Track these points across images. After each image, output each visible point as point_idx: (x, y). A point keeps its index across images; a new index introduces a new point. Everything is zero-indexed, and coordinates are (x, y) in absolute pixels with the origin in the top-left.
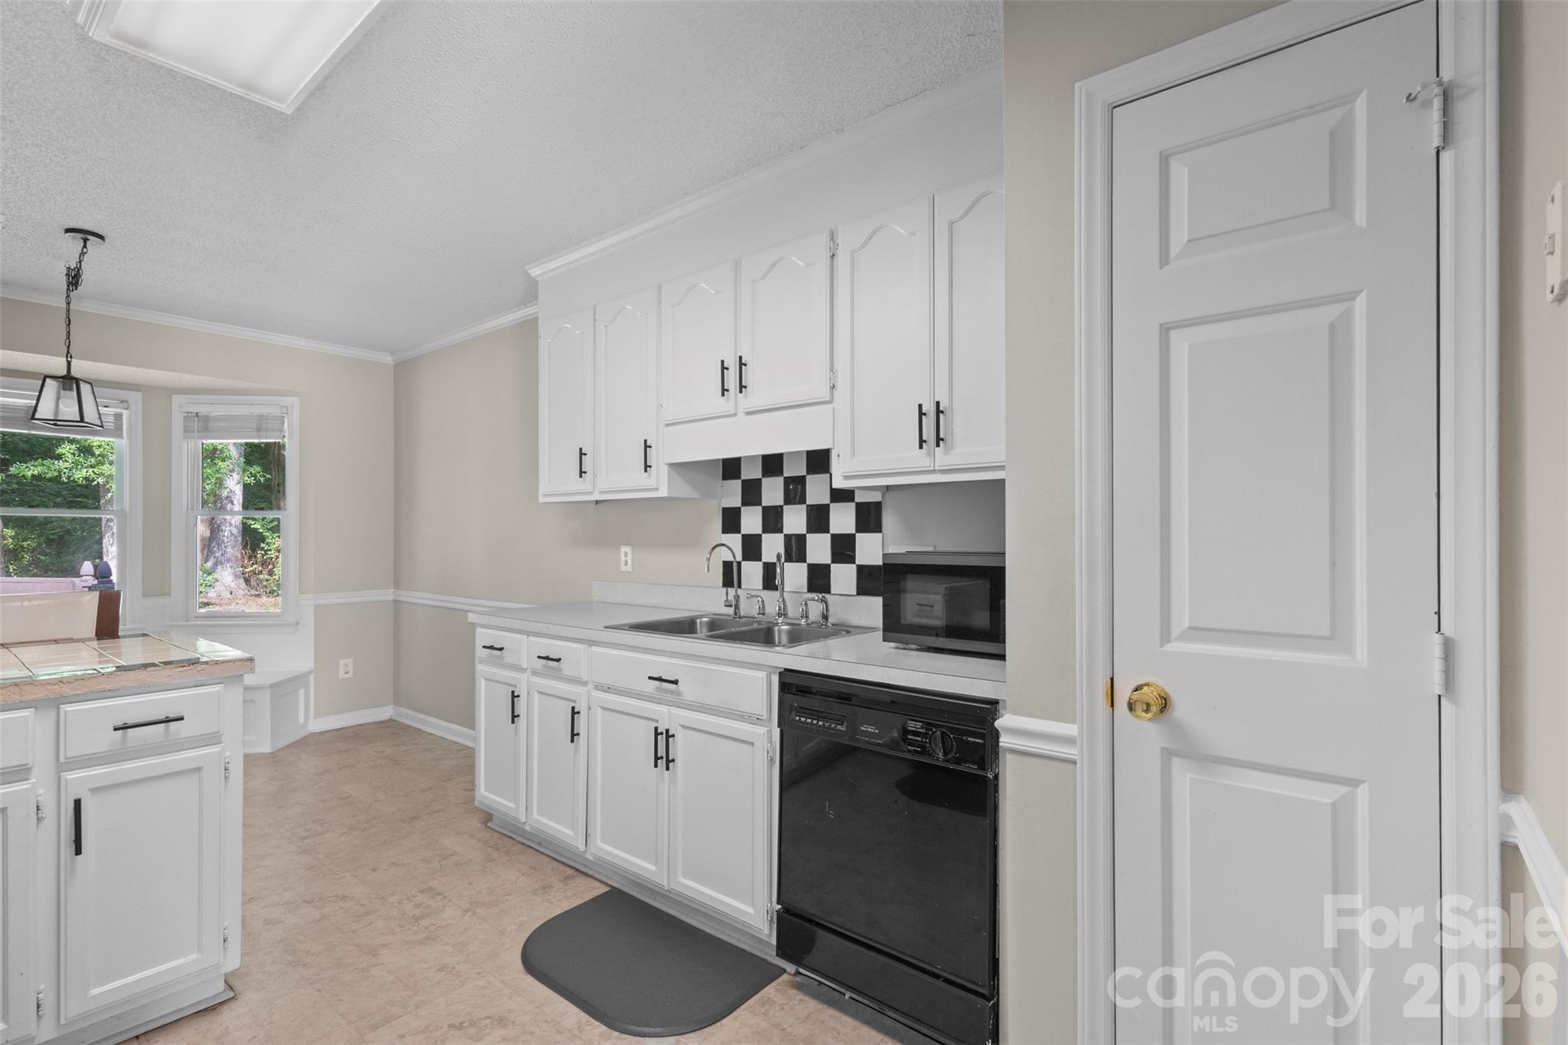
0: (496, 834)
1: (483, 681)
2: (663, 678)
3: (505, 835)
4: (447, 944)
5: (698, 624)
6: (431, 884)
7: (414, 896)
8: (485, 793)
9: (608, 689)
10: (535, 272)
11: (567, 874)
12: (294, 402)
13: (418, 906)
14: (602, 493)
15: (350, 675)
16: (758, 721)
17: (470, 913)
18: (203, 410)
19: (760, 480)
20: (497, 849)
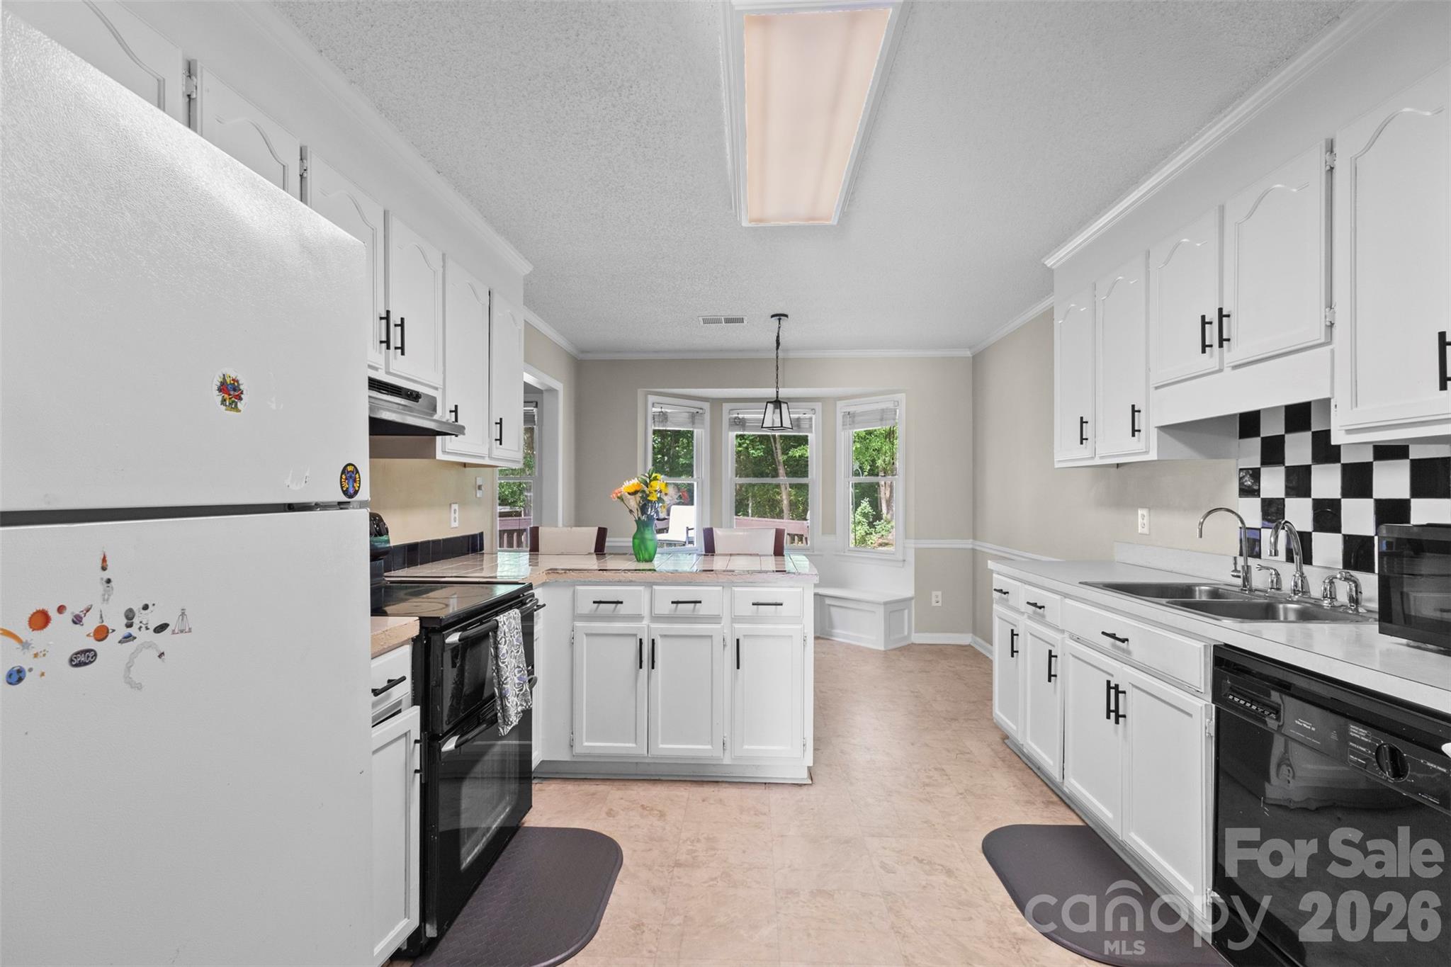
0: (1008, 750)
1: (997, 618)
2: (1117, 636)
3: (1015, 753)
4: (936, 808)
5: (1197, 593)
6: (944, 767)
7: (930, 770)
8: (998, 713)
9: (1078, 640)
10: (1050, 262)
11: (1051, 800)
12: (901, 397)
13: (930, 777)
14: (1102, 458)
15: (940, 604)
16: (1197, 693)
17: (961, 796)
18: (852, 409)
19: (1283, 436)
20: (1003, 761)
